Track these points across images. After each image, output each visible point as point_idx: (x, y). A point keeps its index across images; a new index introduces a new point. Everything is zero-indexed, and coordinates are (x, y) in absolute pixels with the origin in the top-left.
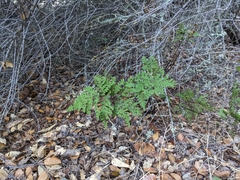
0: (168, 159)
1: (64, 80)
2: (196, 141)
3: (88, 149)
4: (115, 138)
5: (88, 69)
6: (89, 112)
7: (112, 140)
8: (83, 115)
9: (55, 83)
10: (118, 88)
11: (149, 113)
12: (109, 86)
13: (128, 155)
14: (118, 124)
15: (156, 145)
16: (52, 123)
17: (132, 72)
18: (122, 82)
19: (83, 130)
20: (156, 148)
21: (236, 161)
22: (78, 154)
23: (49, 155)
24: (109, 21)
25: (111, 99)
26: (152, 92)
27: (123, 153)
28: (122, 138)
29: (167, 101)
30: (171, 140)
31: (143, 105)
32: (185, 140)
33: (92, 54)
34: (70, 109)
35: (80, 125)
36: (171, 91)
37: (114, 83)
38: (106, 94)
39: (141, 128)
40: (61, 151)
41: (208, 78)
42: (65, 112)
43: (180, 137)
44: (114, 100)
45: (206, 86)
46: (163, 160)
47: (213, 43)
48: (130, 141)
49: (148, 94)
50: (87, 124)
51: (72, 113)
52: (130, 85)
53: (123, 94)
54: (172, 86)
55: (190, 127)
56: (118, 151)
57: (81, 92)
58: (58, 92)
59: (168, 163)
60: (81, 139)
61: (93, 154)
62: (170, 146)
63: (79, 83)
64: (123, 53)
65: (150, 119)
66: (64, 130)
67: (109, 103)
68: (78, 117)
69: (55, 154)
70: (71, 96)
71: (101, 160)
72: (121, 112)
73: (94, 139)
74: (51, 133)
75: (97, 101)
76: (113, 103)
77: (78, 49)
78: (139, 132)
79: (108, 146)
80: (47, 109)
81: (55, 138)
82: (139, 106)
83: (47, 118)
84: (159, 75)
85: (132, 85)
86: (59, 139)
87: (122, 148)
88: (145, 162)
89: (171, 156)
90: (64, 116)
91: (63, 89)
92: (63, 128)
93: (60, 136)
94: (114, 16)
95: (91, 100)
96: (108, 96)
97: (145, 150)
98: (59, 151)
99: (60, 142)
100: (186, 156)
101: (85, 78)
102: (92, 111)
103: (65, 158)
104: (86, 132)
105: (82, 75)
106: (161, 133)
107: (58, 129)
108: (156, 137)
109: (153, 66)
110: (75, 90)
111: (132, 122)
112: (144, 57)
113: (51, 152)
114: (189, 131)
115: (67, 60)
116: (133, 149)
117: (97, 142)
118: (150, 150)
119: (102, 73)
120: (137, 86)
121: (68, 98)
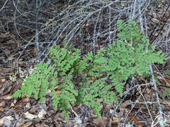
1: (7, 52)
5: (41, 37)
8: (34, 102)
10: (83, 65)
11: (128, 98)
12: (72, 62)
17: (102, 41)
18: (90, 56)
19: (34, 123)
26: (132, 71)
29: (154, 82)
31: (119, 88)
34: (17, 94)
35: (30, 116)
36: (159, 67)
37: (78, 57)
39: (116, 120)
42: (9, 97)
49: (127, 73)
50: (41, 115)
51: (19, 100)
52: (100, 60)
57: (31, 71)
63: (28, 57)
64: (90, 14)
65: (129, 107)
66: (8, 124)
67: (72, 85)
68: (28, 106)
70: (18, 76)
72: (88, 99)
75: (54, 82)
76: (77, 85)
77: (26, 9)
82: (113, 89)
84: (141, 46)
90: (8, 103)
91: (6, 66)
92: (7, 120)
95: (46, 84)
101: (36, 49)
102: (47, 96)
104: (39, 126)
105: (33, 46)
109: (133, 34)
110: (23, 67)
111: (104, 112)
112: (120, 22)
115: (11, 25)
119: (60, 44)
120: (111, 61)
121: (13, 79)
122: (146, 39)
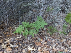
0: (45, 47)
1: (13, 23)
2: (53, 41)
3: (21, 45)
4: (29, 41)
5: (20, 20)
6: (21, 34)
7: (28, 42)
8: (19, 34)
9: (9, 24)
10: (30, 26)
11: (39, 33)
12: (27, 25)
13: (33, 46)
14: (30, 37)
15: (42, 43)
16: (9, 37)
17: (34, 21)
18: (31, 24)
19: (19, 39)
20: (42, 44)
21: (65, 46)
22: (17, 47)
23: (8, 47)
24: (27, 5)
25: (28, 29)
26: (40, 27)
27: (32, 45)
28: (31, 41)
29: (45, 29)
30: (46, 41)
31: (38, 31)
32: (50, 41)
33: (21, 15)
34: (15, 32)
35: (18, 37)
36: (46, 26)
38: (26, 27)
39: (37, 38)
42: (13, 33)
43: (49, 40)
44: (29, 29)
46: (44, 47)
47: (57, 12)
48: (34, 42)
50: (20, 37)
51: (15, 34)
55: (51, 37)
56: (30, 45)
57: (18, 27)
58: (10, 27)
59: (45, 48)
60: (18, 42)
61: (22, 46)
62: (46, 43)
63: (17, 24)
64: (31, 15)
65: (40, 35)
66: (13, 39)
67: (27, 30)
68: (17, 35)
69: (10, 47)
70: (15, 28)
71: (25, 48)
72: (31, 33)
73: (22, 42)
74: (8, 41)
75: (23, 30)
76: (28, 30)
77: (17, 14)
78: (37, 39)
79: (27, 44)
80: (7, 33)
81: (10, 42)
82: (36, 31)
83: (7, 36)
84: (42, 22)
85: (34, 25)
86: (11, 42)
87: (31, 44)
88: (38, 48)
89: (46, 46)
91: (12, 26)
92: (13, 38)
93: (12, 41)
94: (28, 4)
95: (21, 30)
96: (27, 28)
97: (38, 44)
98: (11, 46)
99: (12, 43)
100: (51, 45)
102: (22, 33)
103: (13, 48)
104: (20, 40)
105: (18, 22)
106: (43, 39)
107: (11, 39)
109: (41, 19)
111: (34, 36)
113: (9, 47)
115: (13, 17)
116: (35, 44)
117: (23, 43)
118: (40, 44)
119: (25, 21)
120: (36, 25)
122: (43, 20)
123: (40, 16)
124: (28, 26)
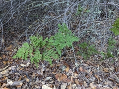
0: (75, 83)
2: (90, 70)
3: (28, 80)
4: (44, 72)
5: (28, 33)
7: (42, 74)
9: (9, 41)
10: (44, 43)
13: (52, 82)
14: (46, 64)
15: (67, 74)
16: (7, 65)
17: (53, 34)
19: (25, 68)
20: (68, 77)
21: (112, 81)
22: (21, 84)
23: (3, 86)
24: (39, 5)
25: (40, 50)
26: (65, 45)
28: (48, 72)
29: (73, 49)
30: (76, 71)
32: (83, 71)
33: (30, 24)
35: (23, 65)
37: (42, 40)
38: (37, 47)
39: (59, 65)
40: (10, 83)
41: (93, 36)
43: (81, 69)
44: (42, 50)
45: (92, 40)
46: (72, 84)
47: (95, 17)
48: (53, 74)
49: (63, 46)
50: (28, 65)
52: (51, 41)
53: (47, 47)
54: (77, 41)
55: (85, 62)
56: (46, 80)
58: (11, 46)
59: (75, 85)
60: (24, 74)
61: (30, 84)
62: (76, 75)
64: (47, 23)
65: (63, 59)
66: (13, 69)
68: (22, 61)
69: (7, 85)
70: (17, 49)
71: (36, 86)
72: (46, 58)
73: (31, 74)
74: (5, 72)
78: (58, 67)
79: (40, 77)
80: (4, 56)
81: (7, 75)
82: (57, 53)
83: (4, 62)
84: (68, 34)
85: (53, 41)
86: (10, 75)
87: (48, 78)
88: (62, 86)
89: (77, 81)
90: (14, 60)
92: (13, 68)
93: (11, 73)
94: (41, 3)
96: (38, 48)
97: (62, 78)
99: (10, 77)
100: (85, 80)
103: (13, 87)
104: (27, 69)
107: (10, 68)
108: (67, 70)
109: (65, 29)
111: (53, 62)
113: (4, 84)
114: (85, 65)
116: (55, 78)
117: (33, 75)
118: (64, 78)
120: (56, 41)
121: (15, 50)
122: (70, 31)
123: (64, 23)
124: (40, 43)
